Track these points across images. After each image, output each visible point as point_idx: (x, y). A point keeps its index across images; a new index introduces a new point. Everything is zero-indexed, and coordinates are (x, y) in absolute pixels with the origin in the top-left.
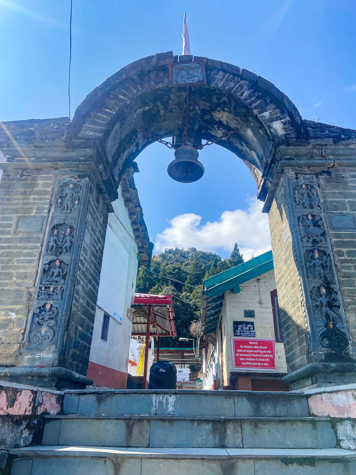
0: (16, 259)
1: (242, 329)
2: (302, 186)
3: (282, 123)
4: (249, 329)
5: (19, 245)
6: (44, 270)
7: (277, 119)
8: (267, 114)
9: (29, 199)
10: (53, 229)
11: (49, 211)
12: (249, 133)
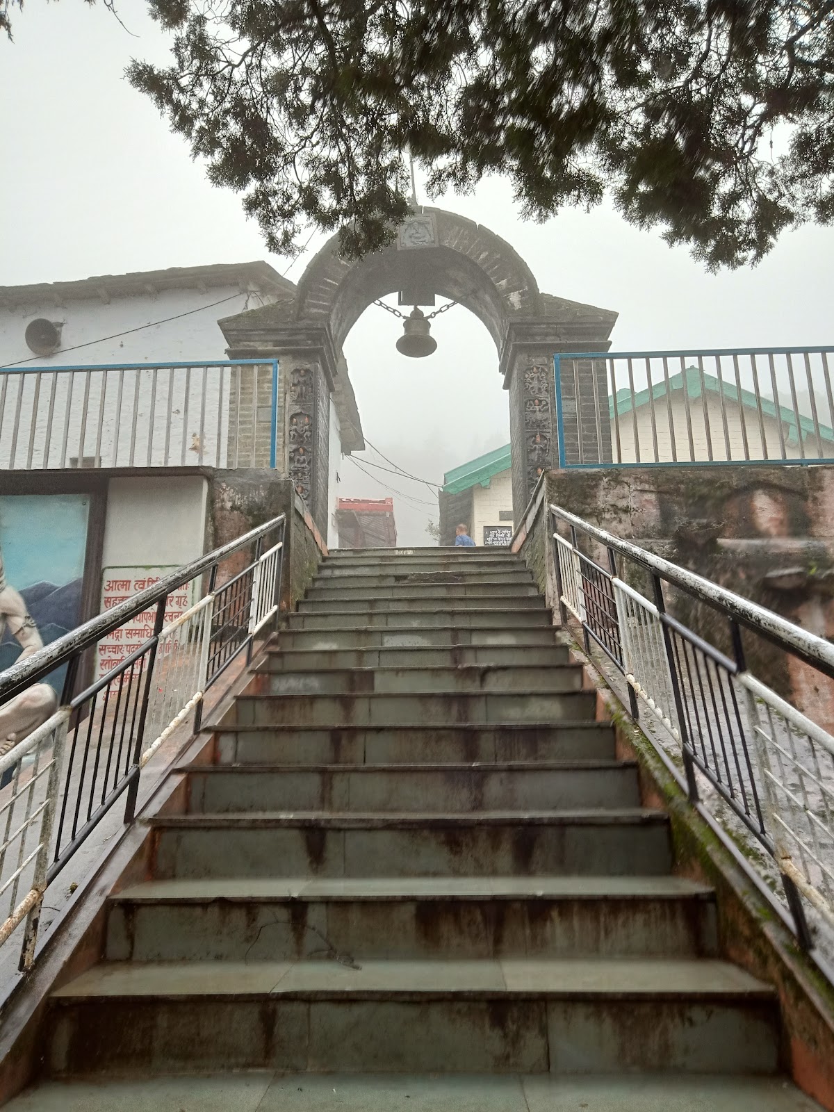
0: (263, 448)
1: (495, 536)
2: (533, 369)
3: (520, 294)
4: (505, 536)
5: (263, 434)
6: (290, 457)
7: (514, 289)
8: (504, 282)
9: (263, 388)
10: (292, 418)
11: (285, 400)
12: (488, 298)
